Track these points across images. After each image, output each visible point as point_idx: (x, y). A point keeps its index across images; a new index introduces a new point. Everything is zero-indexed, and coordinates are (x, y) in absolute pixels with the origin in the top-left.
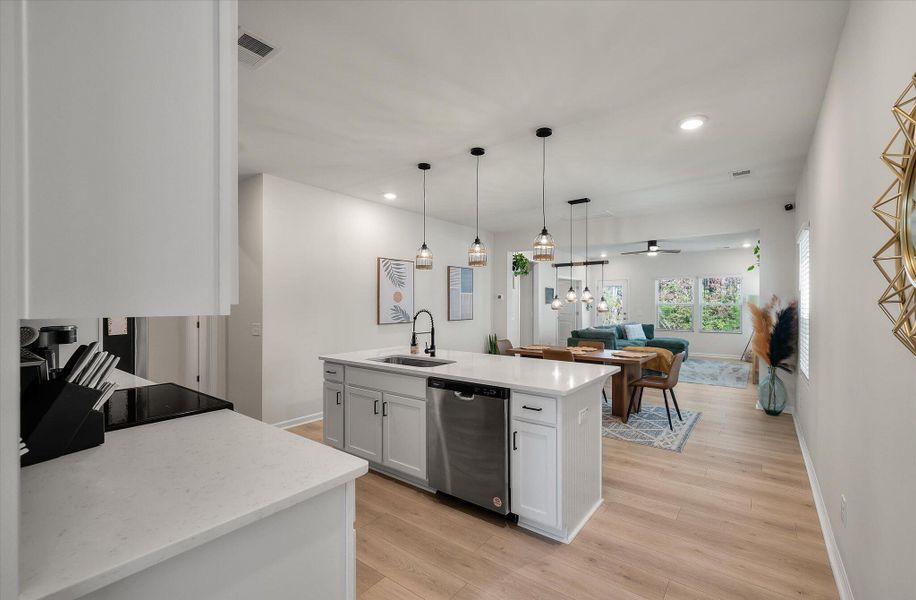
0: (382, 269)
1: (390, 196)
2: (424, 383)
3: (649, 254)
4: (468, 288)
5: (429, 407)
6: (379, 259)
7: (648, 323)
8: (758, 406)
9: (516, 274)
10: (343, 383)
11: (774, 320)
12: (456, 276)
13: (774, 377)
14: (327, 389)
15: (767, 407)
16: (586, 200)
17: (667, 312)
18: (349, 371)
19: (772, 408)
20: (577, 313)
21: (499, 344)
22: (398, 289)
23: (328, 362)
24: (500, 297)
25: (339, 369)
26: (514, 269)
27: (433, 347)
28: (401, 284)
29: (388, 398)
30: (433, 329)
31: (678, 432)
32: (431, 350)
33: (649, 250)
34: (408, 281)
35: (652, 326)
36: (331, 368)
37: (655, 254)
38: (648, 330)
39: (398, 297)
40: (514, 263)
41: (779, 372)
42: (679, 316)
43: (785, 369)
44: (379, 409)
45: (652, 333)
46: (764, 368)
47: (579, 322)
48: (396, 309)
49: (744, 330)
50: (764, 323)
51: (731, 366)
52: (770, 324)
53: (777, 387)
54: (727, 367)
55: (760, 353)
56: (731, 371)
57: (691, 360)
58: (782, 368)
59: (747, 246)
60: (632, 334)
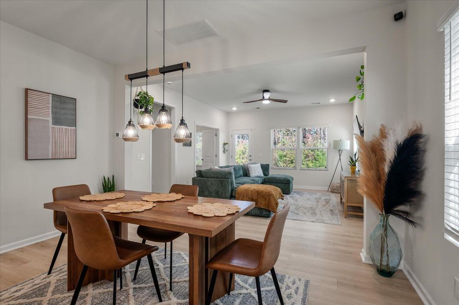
3: (264, 102)
4: (66, 120)
7: (265, 163)
8: (363, 255)
11: (390, 153)
13: (385, 227)
17: (281, 157)
20: (216, 156)
24: (117, 135)
33: (263, 98)
35: (269, 165)
37: (268, 102)
38: (265, 168)
41: (393, 220)
42: (288, 159)
43: (406, 219)
45: (268, 171)
46: (371, 213)
47: (217, 162)
49: (329, 167)
50: (374, 159)
51: (323, 198)
52: (382, 159)
53: (391, 241)
54: (320, 199)
55: (370, 196)
56: (324, 203)
57: (294, 192)
58: (400, 216)
59: (332, 100)
60: (253, 172)
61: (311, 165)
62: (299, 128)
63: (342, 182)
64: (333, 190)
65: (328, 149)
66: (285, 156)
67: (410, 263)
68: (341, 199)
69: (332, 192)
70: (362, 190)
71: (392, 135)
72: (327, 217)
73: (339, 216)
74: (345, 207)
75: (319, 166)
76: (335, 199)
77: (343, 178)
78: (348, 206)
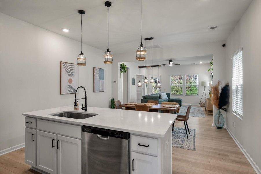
0: (63, 67)
1: (66, 31)
2: (80, 129)
3: (170, 65)
4: (102, 77)
5: (83, 143)
6: (61, 62)
7: (168, 92)
8: (213, 125)
9: (121, 72)
10: (36, 129)
12: (97, 72)
13: (220, 114)
14: (26, 132)
15: (217, 126)
16: (151, 38)
18: (39, 122)
19: (219, 126)
20: (143, 89)
21: (116, 103)
22: (70, 77)
23: (28, 117)
24: (115, 82)
25: (33, 121)
26: (120, 70)
27: (86, 106)
28: (72, 75)
29: (60, 137)
30: (86, 97)
31: (191, 140)
32: (85, 108)
33: (170, 64)
34: (75, 74)
35: (170, 93)
36: (30, 120)
37: (172, 65)
38: (168, 95)
39: (70, 81)
40: (121, 67)
42: (175, 90)
43: (224, 110)
44: (55, 144)
45: (170, 96)
47: (144, 92)
48: (70, 87)
49: (199, 94)
50: (216, 92)
51: (197, 109)
52: (218, 92)
53: (221, 118)
54: (196, 109)
55: (215, 104)
56: (198, 110)
57: (183, 106)
58: (223, 110)
59: (201, 63)
60: (163, 96)
61: (188, 93)
62: (184, 75)
63: (206, 100)
64: (201, 105)
65: (199, 86)
66: (173, 88)
67: (227, 125)
68: (205, 109)
69: (201, 106)
70: (212, 102)
71: (221, 84)
72: (199, 115)
73: (204, 115)
74: (207, 111)
75: (193, 94)
76: (202, 109)
77: (206, 99)
78: (208, 111)
